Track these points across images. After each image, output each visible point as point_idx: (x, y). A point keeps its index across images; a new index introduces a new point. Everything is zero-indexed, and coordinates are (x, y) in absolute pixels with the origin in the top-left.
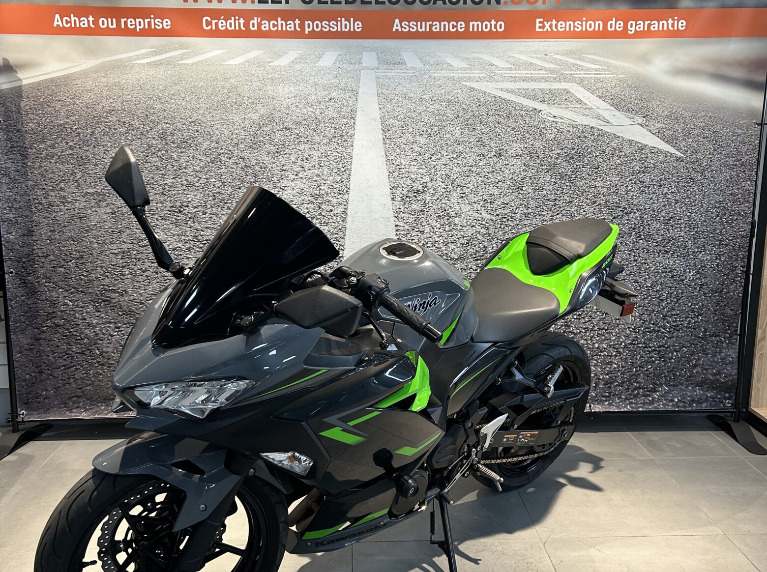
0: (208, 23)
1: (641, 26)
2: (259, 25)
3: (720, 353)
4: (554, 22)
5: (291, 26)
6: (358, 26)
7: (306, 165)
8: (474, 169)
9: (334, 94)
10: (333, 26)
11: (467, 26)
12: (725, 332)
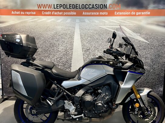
0: (43, 13)
1: (139, 13)
2: (54, 13)
3: (159, 89)
4: (119, 13)
5: (61, 13)
6: (75, 13)
7: (64, 43)
8: (101, 45)
9: (70, 28)
10: (70, 13)
11: (99, 14)
12: (160, 84)
